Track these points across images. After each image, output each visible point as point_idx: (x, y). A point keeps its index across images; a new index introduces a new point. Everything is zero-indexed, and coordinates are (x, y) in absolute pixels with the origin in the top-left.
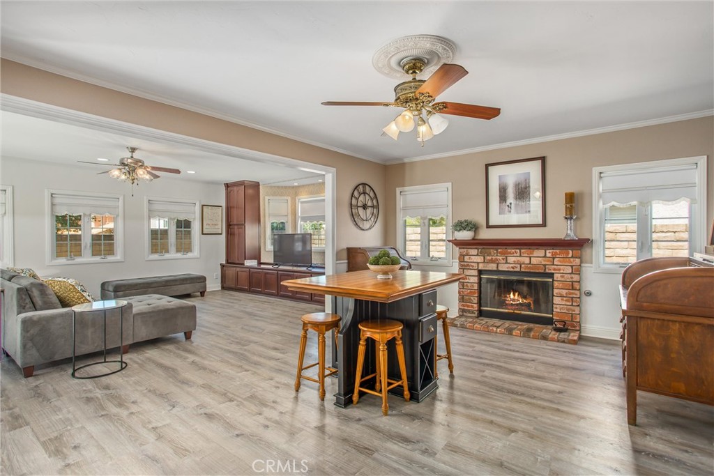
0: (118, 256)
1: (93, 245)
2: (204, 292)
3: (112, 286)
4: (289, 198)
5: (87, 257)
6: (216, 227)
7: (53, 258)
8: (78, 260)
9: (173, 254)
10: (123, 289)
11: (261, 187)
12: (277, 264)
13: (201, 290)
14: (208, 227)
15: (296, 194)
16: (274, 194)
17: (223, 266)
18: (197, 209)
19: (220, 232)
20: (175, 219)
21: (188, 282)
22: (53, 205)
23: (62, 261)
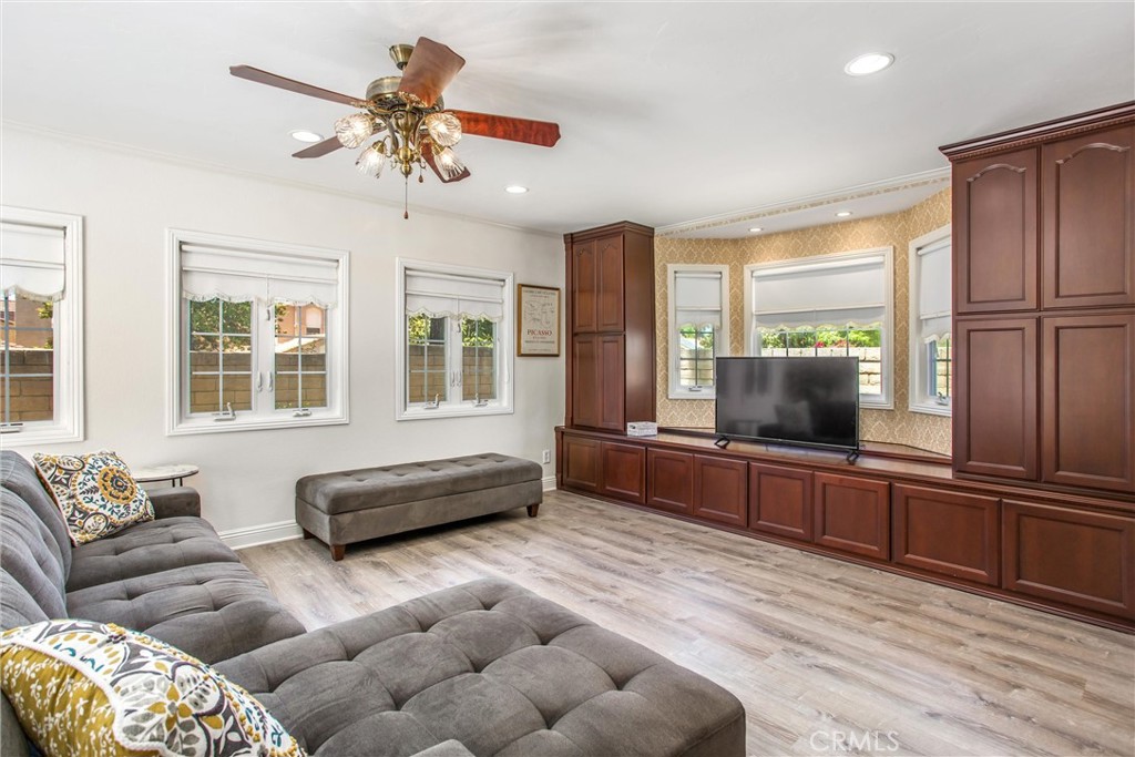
0: (335, 411)
1: (278, 380)
2: (537, 506)
3: (326, 495)
4: (725, 269)
5: (263, 413)
6: (548, 338)
7: (181, 416)
8: (245, 419)
9: (455, 404)
10: (353, 505)
11: (657, 241)
12: (724, 438)
13: (531, 502)
14: (530, 338)
15: (743, 258)
16: (690, 259)
17: (563, 433)
18: (508, 293)
19: (556, 352)
20: (459, 317)
21: (504, 481)
22: (183, 272)
23: (205, 421)
